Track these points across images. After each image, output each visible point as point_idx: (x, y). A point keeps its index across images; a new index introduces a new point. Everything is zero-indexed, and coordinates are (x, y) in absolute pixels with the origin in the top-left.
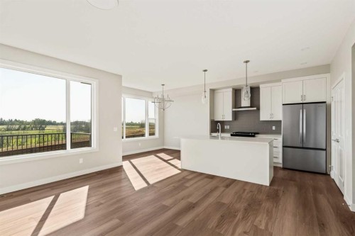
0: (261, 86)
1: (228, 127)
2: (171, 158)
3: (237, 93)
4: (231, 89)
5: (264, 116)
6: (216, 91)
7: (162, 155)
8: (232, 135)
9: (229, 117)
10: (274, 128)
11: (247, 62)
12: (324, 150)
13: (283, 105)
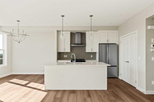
0: (87, 33)
2: (27, 82)
5: (88, 49)
7: (15, 80)
8: (71, 61)
9: (68, 50)
10: (92, 56)
11: (91, 16)
12: (116, 66)
13: (99, 44)
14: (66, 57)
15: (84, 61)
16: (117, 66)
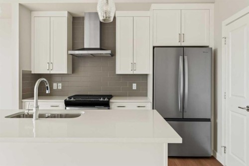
1: (60, 86)
3: (76, 22)
4: (66, 14)
6: (34, 14)
8: (68, 104)
10: (134, 86)
12: (209, 120)
13: (154, 47)
14: (60, 88)
15: (106, 105)
16: (212, 120)
